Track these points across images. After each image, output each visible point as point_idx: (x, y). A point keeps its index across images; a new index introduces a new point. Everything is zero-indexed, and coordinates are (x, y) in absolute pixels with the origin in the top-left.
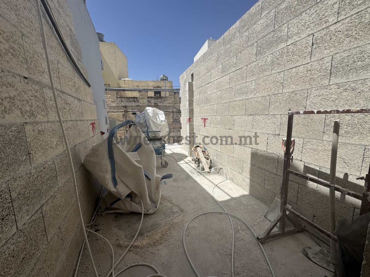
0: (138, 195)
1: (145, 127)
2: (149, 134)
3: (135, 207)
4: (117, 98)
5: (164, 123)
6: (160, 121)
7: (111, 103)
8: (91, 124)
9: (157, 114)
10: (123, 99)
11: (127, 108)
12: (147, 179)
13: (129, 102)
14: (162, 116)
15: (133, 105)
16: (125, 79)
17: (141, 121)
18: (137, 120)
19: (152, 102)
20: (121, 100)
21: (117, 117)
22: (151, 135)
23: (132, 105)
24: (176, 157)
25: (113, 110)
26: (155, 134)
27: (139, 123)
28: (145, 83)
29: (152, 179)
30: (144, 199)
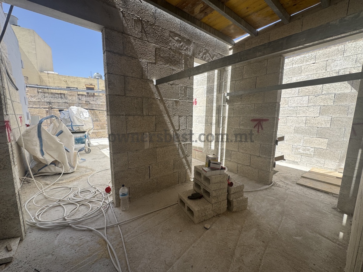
0: (60, 163)
1: (69, 122)
2: (73, 128)
3: (57, 169)
4: (38, 92)
5: (87, 119)
6: (84, 117)
7: (30, 98)
8: (20, 117)
9: (82, 112)
10: (46, 95)
11: (51, 104)
12: (66, 151)
13: (55, 98)
14: (87, 114)
15: (60, 101)
16: (49, 72)
17: (66, 118)
18: (61, 116)
19: (82, 99)
20: (44, 95)
21: (38, 113)
22: (75, 128)
23: (58, 102)
24: (100, 147)
25: (33, 105)
26: (79, 128)
27: (64, 119)
28: (75, 79)
29: (70, 152)
30: (65, 164)
